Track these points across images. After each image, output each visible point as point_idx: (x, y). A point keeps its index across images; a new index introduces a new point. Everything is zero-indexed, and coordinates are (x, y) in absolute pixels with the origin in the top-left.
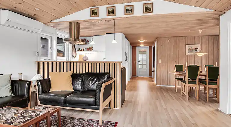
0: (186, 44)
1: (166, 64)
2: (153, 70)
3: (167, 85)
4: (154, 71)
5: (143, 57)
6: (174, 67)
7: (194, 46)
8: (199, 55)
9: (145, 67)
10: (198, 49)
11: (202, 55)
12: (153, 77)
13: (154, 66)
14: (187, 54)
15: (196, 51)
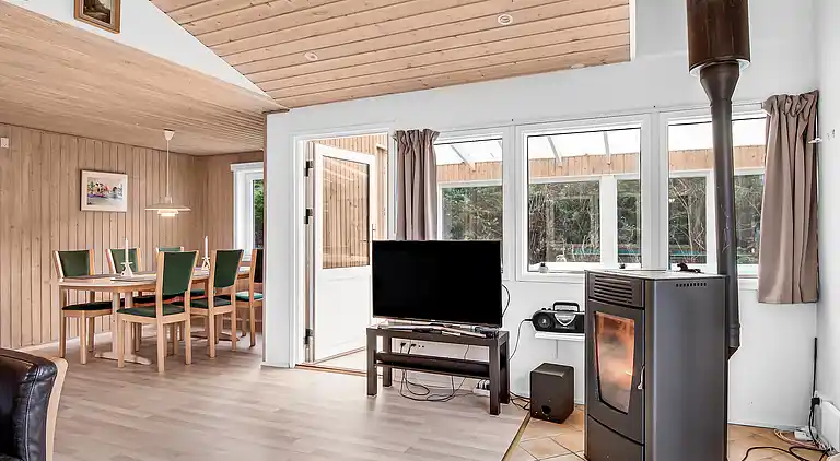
0: (81, 167)
7: (108, 180)
8: (163, 215)
10: (121, 190)
11: (173, 215)
14: (85, 207)
15: (115, 197)
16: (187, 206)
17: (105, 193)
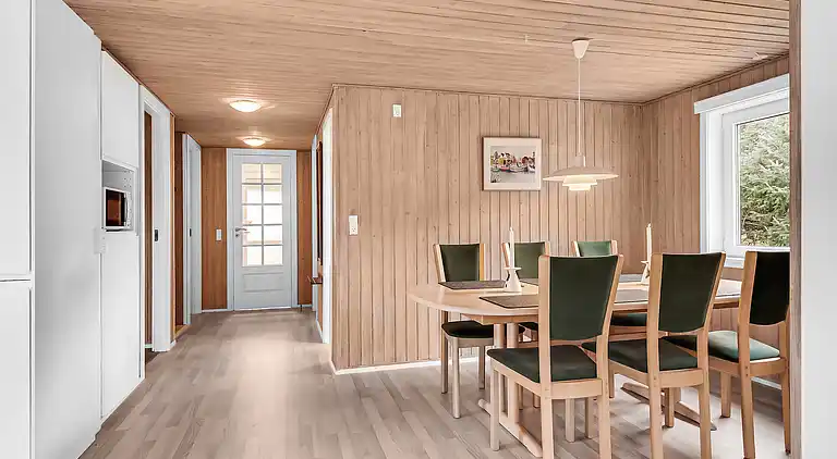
0: (484, 131)
1: (387, 239)
2: (315, 275)
3: (395, 361)
4: (320, 280)
5: (262, 204)
6: (436, 262)
7: (517, 148)
8: (573, 188)
9: (274, 256)
10: (533, 160)
11: (586, 187)
12: (315, 307)
13: (320, 255)
14: (488, 185)
15: (526, 170)
16: (613, 171)
17: (513, 166)
